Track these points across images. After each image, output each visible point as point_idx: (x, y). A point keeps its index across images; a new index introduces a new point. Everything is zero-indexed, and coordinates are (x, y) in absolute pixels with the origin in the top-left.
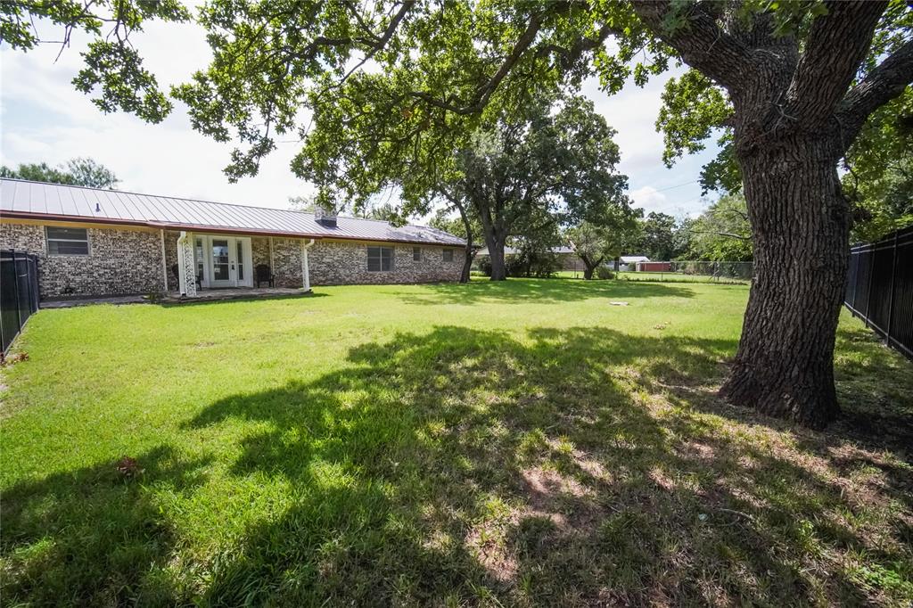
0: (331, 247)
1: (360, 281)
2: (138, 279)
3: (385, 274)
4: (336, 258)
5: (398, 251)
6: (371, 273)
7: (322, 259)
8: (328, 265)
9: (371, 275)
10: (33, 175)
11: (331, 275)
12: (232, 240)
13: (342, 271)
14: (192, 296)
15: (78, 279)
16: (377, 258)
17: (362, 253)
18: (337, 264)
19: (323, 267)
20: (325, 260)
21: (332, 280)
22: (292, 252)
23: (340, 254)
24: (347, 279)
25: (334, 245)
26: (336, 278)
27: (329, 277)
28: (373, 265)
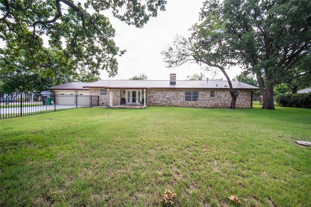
0: (169, 92)
1: (181, 105)
2: (115, 102)
3: (194, 102)
4: (171, 96)
5: (201, 93)
6: (186, 102)
7: (165, 96)
8: (167, 98)
9: (186, 103)
10: (135, 79)
11: (168, 102)
12: (137, 91)
13: (173, 101)
14: (111, 107)
15: (104, 101)
16: (190, 96)
17: (182, 94)
18: (171, 98)
19: (165, 99)
20: (166, 97)
21: (169, 104)
22: (154, 94)
23: (173, 94)
24: (175, 104)
25: (170, 91)
26: (170, 103)
27: (167, 103)
28: (188, 99)
